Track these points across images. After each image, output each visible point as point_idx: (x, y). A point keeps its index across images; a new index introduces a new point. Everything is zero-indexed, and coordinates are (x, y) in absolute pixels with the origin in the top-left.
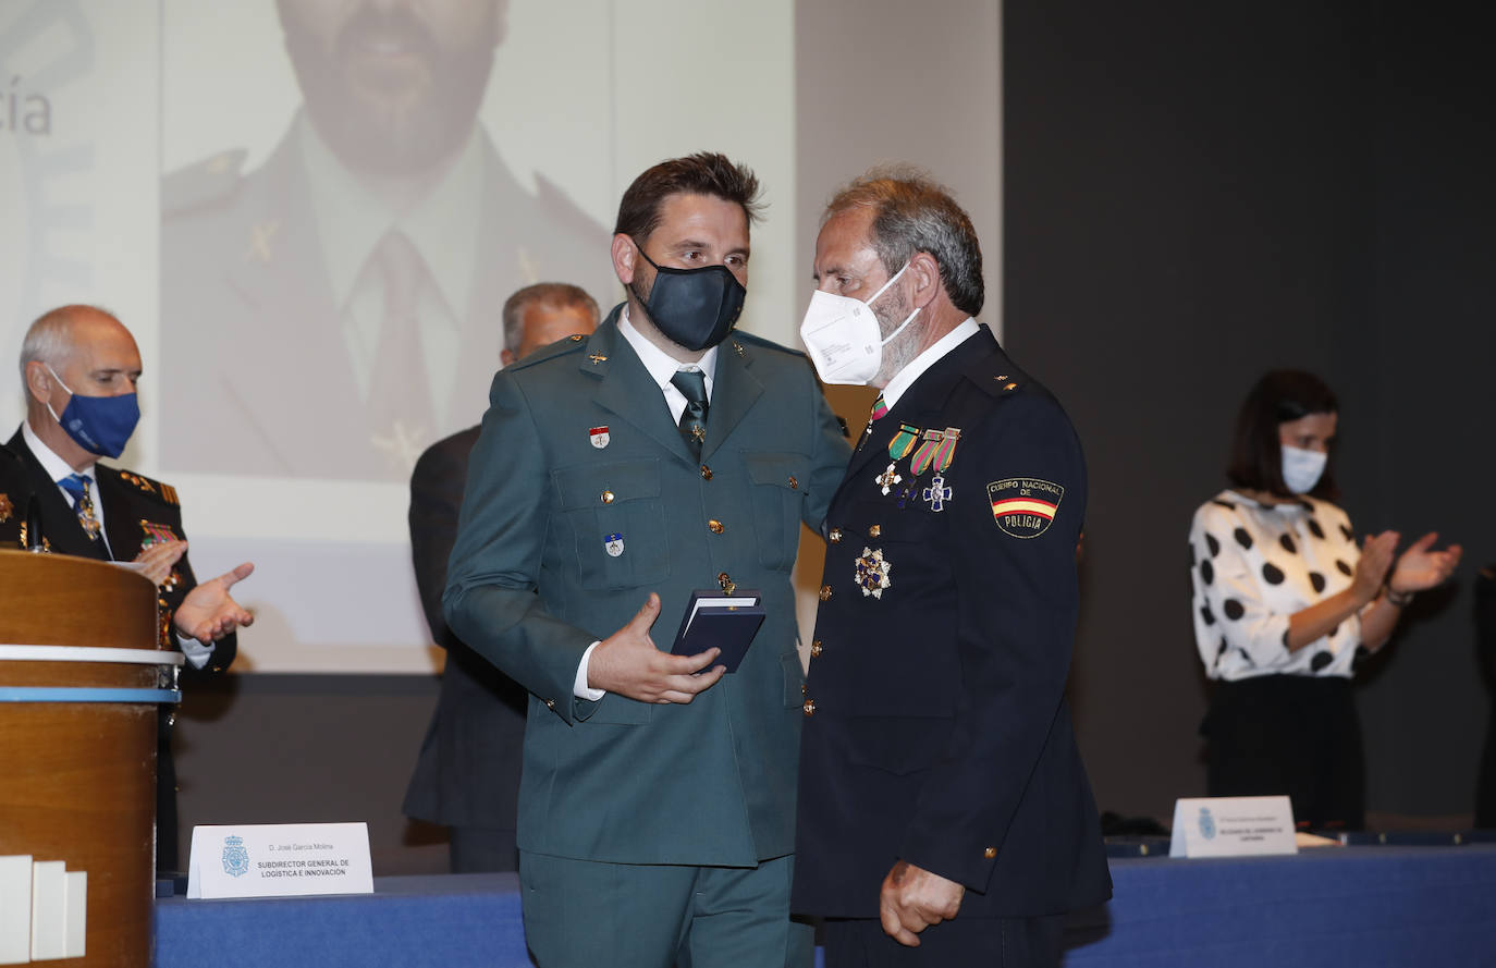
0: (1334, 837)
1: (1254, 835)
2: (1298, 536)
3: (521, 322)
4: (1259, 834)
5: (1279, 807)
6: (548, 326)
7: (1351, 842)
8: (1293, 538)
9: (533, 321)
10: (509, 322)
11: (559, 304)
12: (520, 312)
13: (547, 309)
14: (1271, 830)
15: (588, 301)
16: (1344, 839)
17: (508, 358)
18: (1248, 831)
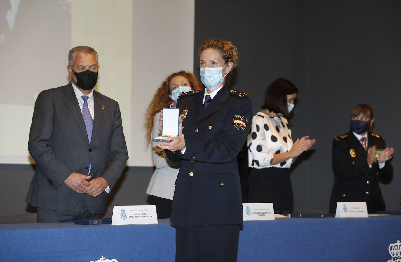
0: (287, 215)
1: (262, 214)
2: (280, 127)
3: (74, 58)
4: (264, 214)
5: (270, 206)
6: (83, 59)
7: (291, 217)
8: (279, 127)
9: (78, 58)
10: (70, 58)
11: (86, 53)
12: (74, 55)
13: (82, 54)
14: (267, 213)
15: (95, 52)
16: (289, 216)
17: (69, 68)
18: (260, 213)
